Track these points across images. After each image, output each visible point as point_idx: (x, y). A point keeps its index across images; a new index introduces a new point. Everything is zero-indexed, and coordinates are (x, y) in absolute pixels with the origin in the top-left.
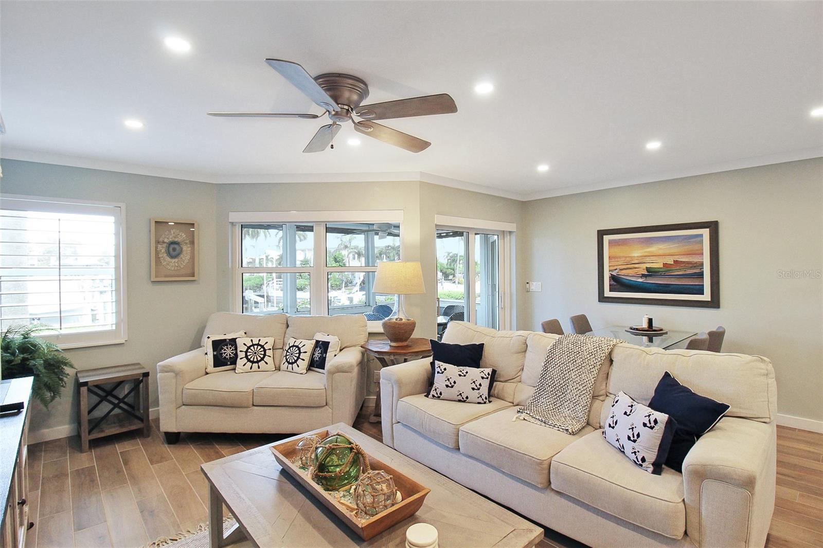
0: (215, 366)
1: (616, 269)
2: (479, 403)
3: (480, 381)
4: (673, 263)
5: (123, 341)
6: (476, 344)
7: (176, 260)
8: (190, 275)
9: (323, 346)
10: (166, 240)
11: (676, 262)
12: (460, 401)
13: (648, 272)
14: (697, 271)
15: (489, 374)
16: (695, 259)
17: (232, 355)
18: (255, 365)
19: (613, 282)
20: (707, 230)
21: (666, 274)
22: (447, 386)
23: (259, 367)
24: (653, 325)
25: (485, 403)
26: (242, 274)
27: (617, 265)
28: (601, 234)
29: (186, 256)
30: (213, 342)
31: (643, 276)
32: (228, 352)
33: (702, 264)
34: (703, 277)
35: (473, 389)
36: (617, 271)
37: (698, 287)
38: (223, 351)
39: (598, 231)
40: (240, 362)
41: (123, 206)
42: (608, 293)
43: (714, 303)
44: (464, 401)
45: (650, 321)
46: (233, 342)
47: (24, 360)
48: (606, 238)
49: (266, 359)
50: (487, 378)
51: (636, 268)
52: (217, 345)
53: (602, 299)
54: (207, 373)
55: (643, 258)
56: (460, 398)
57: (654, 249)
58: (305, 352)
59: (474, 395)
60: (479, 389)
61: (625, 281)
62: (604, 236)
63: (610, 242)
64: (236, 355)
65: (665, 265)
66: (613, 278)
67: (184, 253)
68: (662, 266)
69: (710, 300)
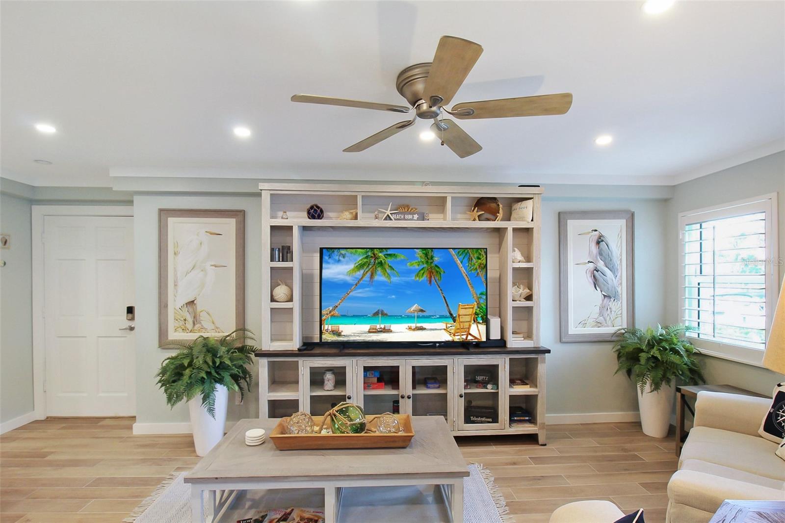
0: (765, 428)
30: (779, 394)
38: (781, 412)
41: (774, 196)
52: (781, 400)
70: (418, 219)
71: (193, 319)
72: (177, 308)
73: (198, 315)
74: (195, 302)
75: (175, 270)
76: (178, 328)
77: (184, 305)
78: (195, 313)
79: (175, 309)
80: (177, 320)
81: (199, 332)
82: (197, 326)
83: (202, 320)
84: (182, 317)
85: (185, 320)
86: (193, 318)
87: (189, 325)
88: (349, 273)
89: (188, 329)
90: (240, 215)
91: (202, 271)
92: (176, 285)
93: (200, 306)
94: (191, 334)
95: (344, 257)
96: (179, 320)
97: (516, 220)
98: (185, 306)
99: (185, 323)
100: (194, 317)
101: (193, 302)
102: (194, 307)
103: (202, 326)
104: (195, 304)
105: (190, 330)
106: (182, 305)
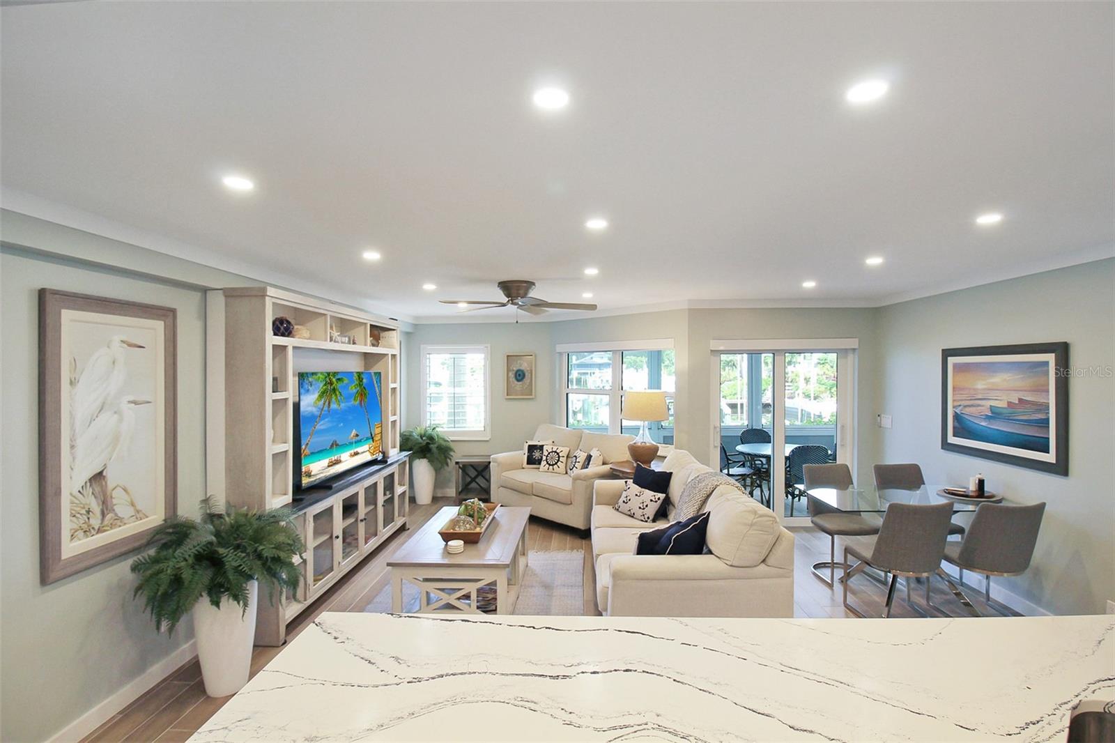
0: (528, 464)
1: (960, 406)
2: (642, 521)
3: (648, 502)
4: (1017, 402)
5: (488, 439)
6: (666, 472)
7: (520, 383)
8: (529, 393)
9: (589, 458)
10: (515, 369)
11: (1020, 400)
12: (629, 516)
13: (992, 413)
14: (1041, 416)
15: (659, 499)
16: (1040, 399)
17: (540, 458)
18: (551, 467)
19: (957, 424)
20: (1054, 354)
21: (1011, 418)
22: (624, 502)
23: (553, 469)
24: (986, 489)
25: (646, 521)
26: (567, 394)
27: (962, 400)
28: (947, 353)
29: (527, 380)
30: (529, 446)
31: (988, 418)
32: (537, 454)
33: (1047, 407)
34: (1048, 427)
35: (640, 508)
36: (960, 408)
37: (1042, 440)
38: (534, 454)
39: (943, 350)
40: (544, 463)
41: (489, 345)
42: (952, 439)
43: (1061, 467)
44: (633, 517)
45: (981, 483)
46: (542, 447)
47: (428, 444)
48: (951, 360)
49: (559, 463)
50: (656, 502)
51: (979, 406)
52: (532, 448)
53: (946, 445)
54: (523, 468)
55: (988, 392)
56: (629, 513)
57: (999, 379)
58: (579, 462)
59: (639, 513)
60: (644, 509)
61: (968, 422)
62: (949, 358)
63: (955, 366)
64: (542, 457)
65: (1010, 403)
66: (957, 417)
67: (526, 377)
68: (1005, 406)
69: (1054, 462)
70: (349, 343)
71: (101, 507)
72: (75, 492)
73: (109, 497)
74: (104, 474)
75: (72, 416)
76: (76, 531)
77: (86, 483)
78: (104, 492)
79: (71, 494)
80: (74, 516)
81: (111, 528)
82: (109, 517)
83: (115, 505)
84: (84, 508)
85: (88, 512)
86: (101, 503)
87: (95, 522)
88: (315, 405)
89: (93, 528)
90: (167, 314)
91: (115, 413)
92: (72, 447)
93: (112, 480)
94: (100, 535)
95: (311, 385)
96: (78, 515)
97: (384, 347)
98: (88, 484)
99: (89, 518)
100: (103, 503)
101: (101, 473)
102: (104, 483)
103: (116, 515)
104: (104, 477)
105: (96, 528)
106: (83, 484)
